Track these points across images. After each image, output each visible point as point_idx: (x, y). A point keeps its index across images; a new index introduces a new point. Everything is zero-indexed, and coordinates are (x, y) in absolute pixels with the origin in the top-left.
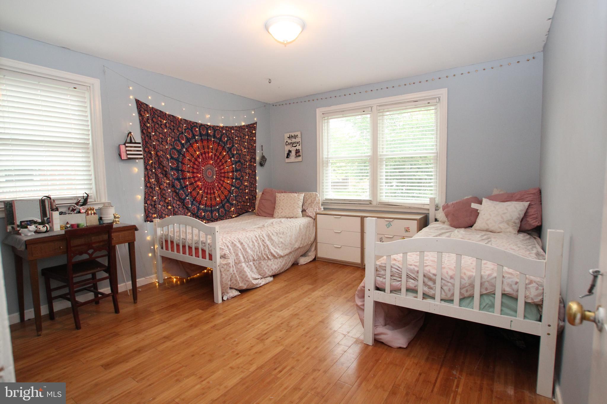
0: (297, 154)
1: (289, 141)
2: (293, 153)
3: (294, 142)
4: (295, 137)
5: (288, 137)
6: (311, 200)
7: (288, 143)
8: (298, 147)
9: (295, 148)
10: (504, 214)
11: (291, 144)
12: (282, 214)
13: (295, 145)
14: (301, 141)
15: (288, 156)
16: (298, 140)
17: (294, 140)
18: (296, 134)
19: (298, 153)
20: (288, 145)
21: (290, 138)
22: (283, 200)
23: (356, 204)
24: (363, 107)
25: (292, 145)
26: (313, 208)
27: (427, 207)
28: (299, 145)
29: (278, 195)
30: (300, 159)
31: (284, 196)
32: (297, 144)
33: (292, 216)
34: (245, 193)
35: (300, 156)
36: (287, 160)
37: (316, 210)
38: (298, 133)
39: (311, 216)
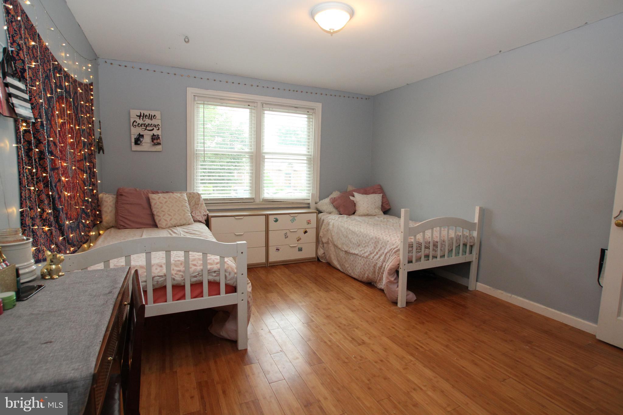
0: (155, 141)
1: (141, 122)
2: (147, 139)
3: (149, 124)
4: (151, 117)
5: (137, 116)
6: (195, 201)
7: (137, 124)
8: (155, 132)
9: (151, 133)
10: (375, 202)
11: (143, 126)
12: (171, 222)
13: (151, 128)
14: (161, 124)
15: (138, 141)
16: (154, 122)
17: (148, 121)
18: (153, 113)
19: (157, 139)
20: (137, 127)
21: (142, 117)
22: (166, 202)
23: (241, 202)
24: (250, 101)
25: (145, 128)
26: (199, 211)
27: (308, 201)
28: (158, 128)
29: (152, 196)
30: (159, 148)
31: (164, 198)
32: (154, 128)
33: (185, 222)
34: (93, 195)
35: (159, 144)
36: (135, 148)
37: (203, 213)
38: (158, 114)
39: (200, 220)
